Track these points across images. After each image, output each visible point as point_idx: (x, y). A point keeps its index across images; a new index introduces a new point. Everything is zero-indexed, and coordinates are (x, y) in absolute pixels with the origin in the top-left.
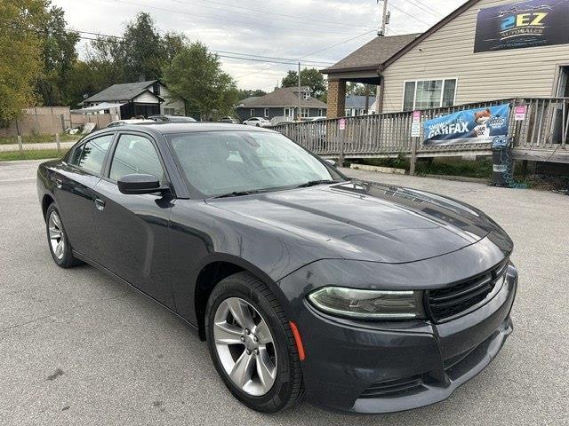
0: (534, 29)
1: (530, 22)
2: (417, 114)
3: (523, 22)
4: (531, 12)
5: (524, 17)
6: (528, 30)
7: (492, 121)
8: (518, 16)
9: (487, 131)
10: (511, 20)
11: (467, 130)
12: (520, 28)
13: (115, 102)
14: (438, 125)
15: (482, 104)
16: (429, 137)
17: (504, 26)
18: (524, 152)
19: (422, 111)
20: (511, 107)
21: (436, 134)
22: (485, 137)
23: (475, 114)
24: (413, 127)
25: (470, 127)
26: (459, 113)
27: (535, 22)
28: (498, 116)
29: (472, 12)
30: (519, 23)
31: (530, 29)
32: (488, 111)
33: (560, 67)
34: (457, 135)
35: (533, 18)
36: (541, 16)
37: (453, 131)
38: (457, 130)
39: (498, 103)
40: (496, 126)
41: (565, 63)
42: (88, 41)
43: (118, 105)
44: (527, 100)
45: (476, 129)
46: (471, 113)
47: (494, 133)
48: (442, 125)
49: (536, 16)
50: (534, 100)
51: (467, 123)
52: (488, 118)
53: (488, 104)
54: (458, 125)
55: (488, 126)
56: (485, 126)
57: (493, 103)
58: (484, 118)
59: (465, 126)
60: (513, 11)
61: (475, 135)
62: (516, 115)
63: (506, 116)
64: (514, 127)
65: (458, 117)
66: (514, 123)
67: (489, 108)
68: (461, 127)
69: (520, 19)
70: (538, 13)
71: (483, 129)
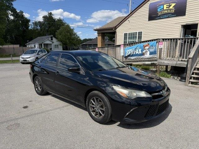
1: (169, 7)
2: (122, 46)
3: (167, 8)
4: (170, 3)
5: (167, 6)
6: (168, 11)
8: (164, 5)
9: (148, 53)
10: (162, 7)
11: (141, 53)
12: (165, 10)
15: (146, 41)
16: (126, 55)
17: (159, 10)
18: (163, 61)
19: (124, 45)
20: (157, 42)
21: (129, 54)
22: (147, 55)
23: (144, 46)
24: (121, 51)
25: (142, 51)
26: (137, 45)
27: (171, 7)
28: (152, 46)
29: (147, 5)
30: (165, 8)
32: (148, 44)
33: (182, 26)
34: (137, 55)
35: (170, 6)
37: (135, 53)
38: (137, 52)
39: (152, 40)
40: (152, 50)
41: (185, 24)
44: (163, 39)
45: (144, 52)
46: (142, 44)
47: (151, 54)
48: (131, 50)
49: (171, 5)
50: (166, 39)
51: (141, 49)
52: (148, 47)
53: (148, 41)
54: (137, 50)
57: (150, 41)
60: (162, 3)
62: (159, 46)
63: (155, 46)
64: (159, 51)
65: (137, 47)
66: (159, 49)
67: (149, 43)
68: (139, 51)
69: (165, 6)
70: (172, 4)
71: (147, 51)
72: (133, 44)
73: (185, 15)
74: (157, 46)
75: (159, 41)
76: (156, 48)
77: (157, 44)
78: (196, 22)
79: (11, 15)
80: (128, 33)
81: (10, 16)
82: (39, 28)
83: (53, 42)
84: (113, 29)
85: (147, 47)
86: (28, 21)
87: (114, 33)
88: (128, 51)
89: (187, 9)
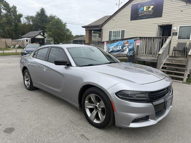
0: (150, 12)
1: (148, 9)
2: (105, 43)
3: (146, 9)
4: (149, 5)
7: (129, 45)
10: (142, 8)
11: (121, 49)
12: (145, 11)
13: (29, 37)
14: (112, 47)
15: (126, 39)
16: (110, 52)
17: (140, 11)
19: (107, 42)
20: (135, 40)
21: (111, 50)
23: (124, 43)
24: (105, 47)
25: (122, 48)
26: (118, 42)
27: (150, 9)
28: (131, 44)
29: (130, 6)
30: (145, 10)
31: (148, 12)
32: (128, 42)
33: (159, 26)
34: (118, 51)
35: (149, 8)
36: (152, 7)
37: (117, 49)
38: (118, 49)
39: (131, 38)
40: (131, 47)
41: (161, 24)
42: (24, 18)
43: (30, 38)
44: (140, 38)
45: (124, 48)
46: (122, 42)
47: (130, 50)
48: (113, 47)
50: (142, 38)
53: (128, 39)
54: (118, 47)
55: (128, 47)
56: (127, 47)
57: (129, 39)
58: (126, 44)
59: (120, 47)
60: (143, 5)
61: (123, 51)
62: (137, 43)
63: (134, 43)
64: (136, 48)
65: (118, 44)
66: (136, 46)
67: (128, 40)
68: (119, 48)
69: (145, 8)
70: (151, 6)
71: (126, 48)
72: (115, 41)
73: (161, 17)
74: (135, 43)
75: (137, 40)
76: (134, 45)
77: (135, 42)
78: (171, 23)
79: (4, 9)
80: (112, 31)
81: (3, 11)
82: (31, 23)
83: (44, 37)
84: (100, 27)
85: (127, 45)
86: (21, 16)
87: (100, 30)
88: (111, 47)
89: (163, 12)
